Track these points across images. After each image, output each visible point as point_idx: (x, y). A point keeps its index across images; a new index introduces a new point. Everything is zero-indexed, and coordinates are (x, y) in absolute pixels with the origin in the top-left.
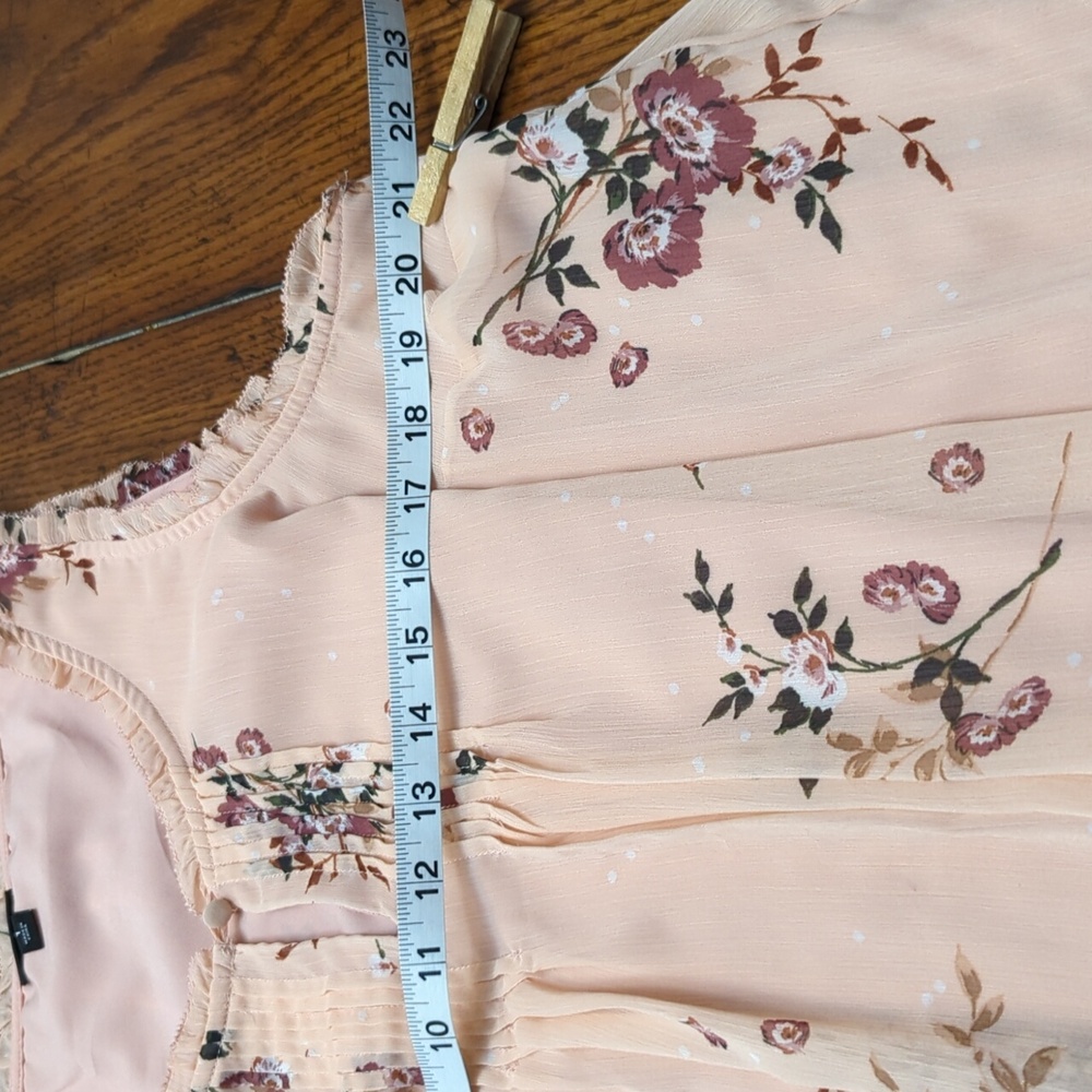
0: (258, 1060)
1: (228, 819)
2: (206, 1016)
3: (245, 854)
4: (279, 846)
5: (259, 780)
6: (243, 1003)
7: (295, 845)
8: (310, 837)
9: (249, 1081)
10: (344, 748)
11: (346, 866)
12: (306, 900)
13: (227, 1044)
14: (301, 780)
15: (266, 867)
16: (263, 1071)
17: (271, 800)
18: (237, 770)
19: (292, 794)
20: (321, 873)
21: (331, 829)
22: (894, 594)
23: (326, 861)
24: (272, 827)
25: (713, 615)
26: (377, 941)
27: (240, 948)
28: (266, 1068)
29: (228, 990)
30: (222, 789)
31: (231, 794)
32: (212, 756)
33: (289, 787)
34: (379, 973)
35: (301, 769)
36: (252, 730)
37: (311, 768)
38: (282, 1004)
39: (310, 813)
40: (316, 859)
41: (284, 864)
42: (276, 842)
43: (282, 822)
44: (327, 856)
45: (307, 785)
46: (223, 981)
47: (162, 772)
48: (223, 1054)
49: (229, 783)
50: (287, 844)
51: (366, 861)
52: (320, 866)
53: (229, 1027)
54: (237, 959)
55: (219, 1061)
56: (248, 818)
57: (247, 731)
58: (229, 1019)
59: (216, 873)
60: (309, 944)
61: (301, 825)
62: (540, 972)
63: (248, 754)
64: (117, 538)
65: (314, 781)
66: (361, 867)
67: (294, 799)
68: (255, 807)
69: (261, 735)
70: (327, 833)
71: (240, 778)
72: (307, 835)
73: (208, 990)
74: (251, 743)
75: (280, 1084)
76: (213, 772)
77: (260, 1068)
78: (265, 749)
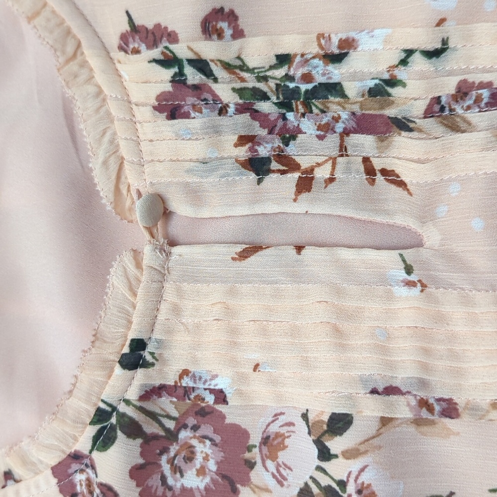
0: (185, 373)
1: (171, 109)
2: (130, 322)
3: (196, 149)
4: (250, 145)
5: (227, 66)
6: (176, 310)
7: (269, 146)
8: (294, 137)
9: (170, 395)
10: (352, 34)
11: (348, 170)
13: (152, 354)
14: (280, 72)
15: (230, 166)
16: (191, 384)
18: (196, 53)
20: (313, 178)
21: (325, 129)
23: (319, 165)
26: (401, 255)
27: (176, 250)
28: (195, 382)
30: (168, 74)
31: (179, 80)
32: (155, 36)
33: (265, 79)
34: (404, 291)
35: (283, 59)
36: (227, 10)
37: (298, 59)
38: (229, 312)
39: (291, 110)
40: (305, 162)
42: (244, 140)
43: (254, 118)
44: (320, 160)
45: (289, 78)
46: (155, 285)
47: (75, 55)
48: (146, 365)
49: (181, 68)
50: (259, 144)
51: (377, 164)
52: (311, 170)
53: (156, 335)
55: (140, 372)
56: (204, 110)
57: (222, 9)
58: (157, 327)
59: (147, 169)
60: (289, 250)
61: (280, 123)
63: (215, 37)
65: (299, 74)
66: (370, 171)
67: (270, 94)
68: (216, 99)
69: (236, 18)
70: (319, 133)
71: (201, 65)
72: (289, 136)
73: (135, 295)
74: (223, 25)
75: (210, 399)
76: (156, 53)
77: (187, 382)
78: (238, 34)
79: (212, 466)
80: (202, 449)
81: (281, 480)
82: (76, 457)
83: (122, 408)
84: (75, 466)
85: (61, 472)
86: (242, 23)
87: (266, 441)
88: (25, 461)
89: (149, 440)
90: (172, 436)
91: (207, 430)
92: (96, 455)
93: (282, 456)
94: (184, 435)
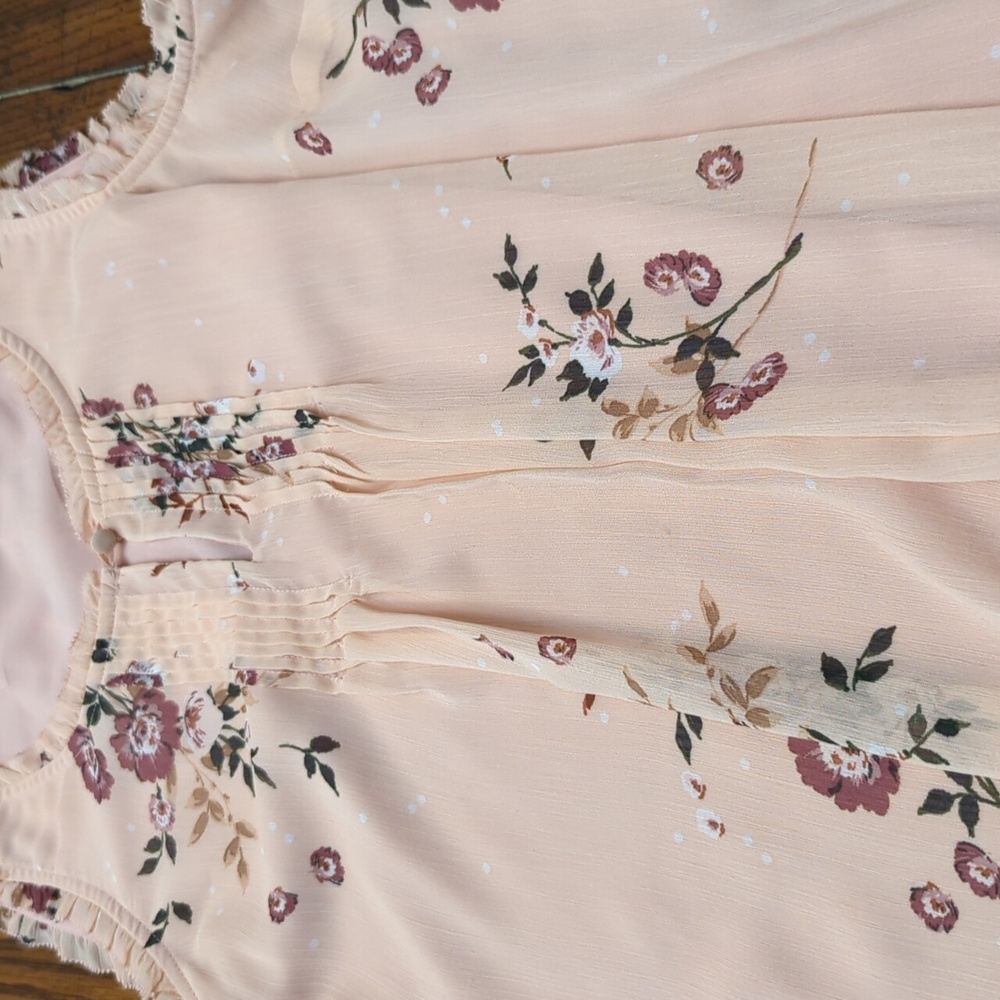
0: (132, 664)
1: (117, 460)
2: (96, 626)
3: (131, 491)
4: (158, 486)
5: (144, 428)
6: (125, 617)
7: (170, 486)
8: (182, 480)
9: (125, 682)
10: (211, 403)
11: (212, 505)
12: (180, 534)
13: (113, 650)
14: (176, 431)
15: (147, 504)
16: (136, 672)
17: (154, 446)
18: (128, 419)
19: (168, 443)
20: (191, 511)
21: (198, 473)
22: (669, 280)
23: (195, 500)
24: (152, 470)
25: (518, 293)
26: (233, 564)
27: (123, 570)
28: (139, 670)
29: (112, 606)
30: (113, 434)
31: (121, 439)
32: (105, 407)
33: (168, 436)
34: (235, 590)
35: (177, 421)
37: (185, 421)
38: (156, 615)
39: (182, 458)
40: (187, 498)
41: (159, 502)
42: (156, 482)
43: (161, 466)
44: (196, 496)
45: (181, 435)
46: (109, 599)
48: (109, 659)
49: (122, 429)
50: (163, 485)
51: (228, 500)
52: (190, 505)
53: (114, 636)
54: (120, 580)
55: (107, 664)
56: (135, 461)
57: (142, 385)
58: (114, 630)
59: (103, 507)
60: (179, 565)
61: (175, 469)
62: (366, 596)
63: (142, 405)
64: (17, 215)
65: (187, 432)
66: (225, 506)
67: (171, 447)
68: (141, 452)
69: (151, 390)
70: (194, 476)
71: (130, 426)
72: (179, 478)
73: (97, 604)
74: (145, 396)
75: (150, 684)
76: (108, 419)
77: (133, 670)
78: (154, 402)
79: (157, 736)
80: (151, 724)
81: (198, 743)
82: (79, 731)
83: (101, 692)
84: (80, 740)
85: (73, 746)
86: (156, 394)
87: (188, 713)
88: (52, 741)
89: (119, 717)
90: (132, 714)
91: (153, 708)
92: (92, 728)
93: (199, 725)
94: (138, 713)
